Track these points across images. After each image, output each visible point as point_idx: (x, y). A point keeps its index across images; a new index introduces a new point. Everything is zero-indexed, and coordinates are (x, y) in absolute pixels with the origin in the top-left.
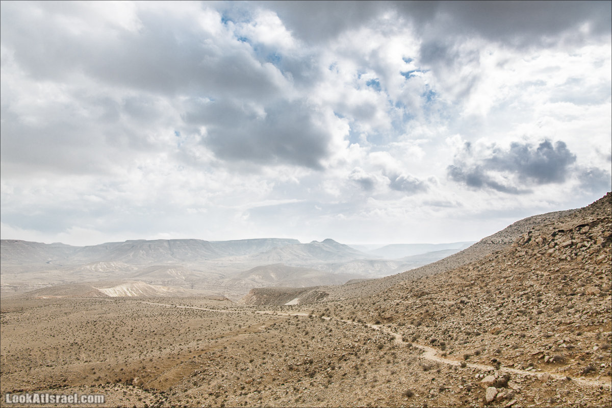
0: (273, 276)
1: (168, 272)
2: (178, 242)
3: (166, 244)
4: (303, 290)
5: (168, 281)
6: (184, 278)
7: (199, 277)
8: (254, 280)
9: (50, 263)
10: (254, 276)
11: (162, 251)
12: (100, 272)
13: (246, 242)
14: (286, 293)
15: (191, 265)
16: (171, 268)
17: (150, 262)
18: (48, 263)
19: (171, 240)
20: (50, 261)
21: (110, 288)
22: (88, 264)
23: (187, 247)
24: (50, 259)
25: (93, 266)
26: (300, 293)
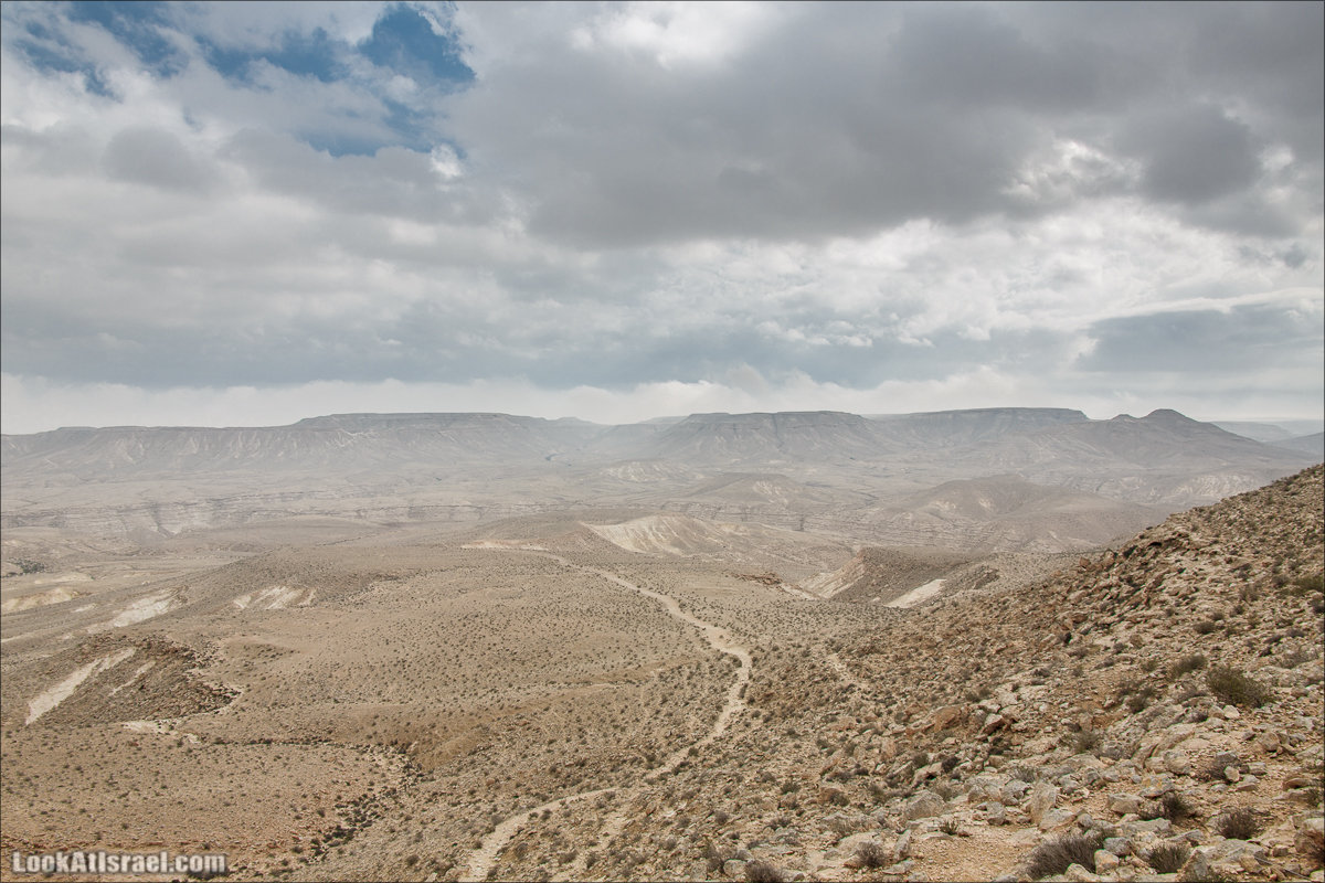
0: (984, 505)
1: (755, 489)
2: (793, 419)
3: (767, 423)
4: (963, 561)
5: (753, 508)
6: (786, 501)
7: (817, 499)
8: (935, 513)
9: (553, 459)
10: (938, 503)
11: (758, 437)
12: (633, 481)
13: (950, 416)
14: (924, 565)
15: (814, 470)
16: (761, 480)
17: (734, 460)
18: (548, 459)
19: (778, 414)
20: (554, 455)
21: (618, 523)
22: (613, 465)
23: (812, 429)
24: (553, 451)
25: (620, 470)
26: (954, 567)
